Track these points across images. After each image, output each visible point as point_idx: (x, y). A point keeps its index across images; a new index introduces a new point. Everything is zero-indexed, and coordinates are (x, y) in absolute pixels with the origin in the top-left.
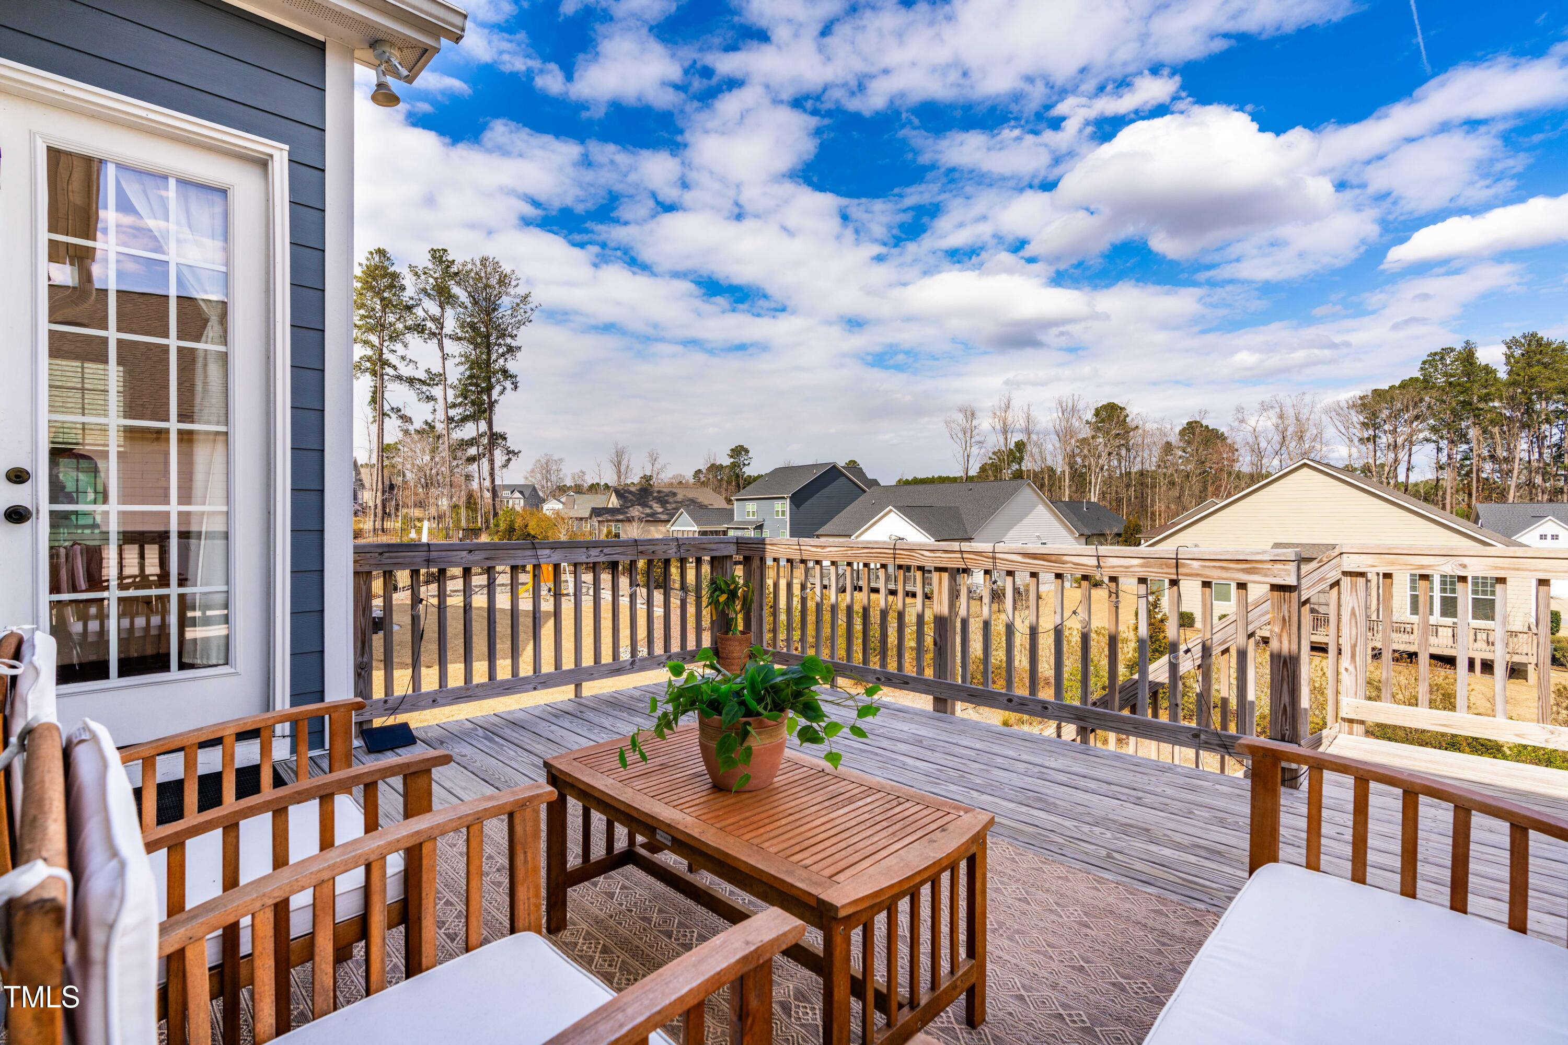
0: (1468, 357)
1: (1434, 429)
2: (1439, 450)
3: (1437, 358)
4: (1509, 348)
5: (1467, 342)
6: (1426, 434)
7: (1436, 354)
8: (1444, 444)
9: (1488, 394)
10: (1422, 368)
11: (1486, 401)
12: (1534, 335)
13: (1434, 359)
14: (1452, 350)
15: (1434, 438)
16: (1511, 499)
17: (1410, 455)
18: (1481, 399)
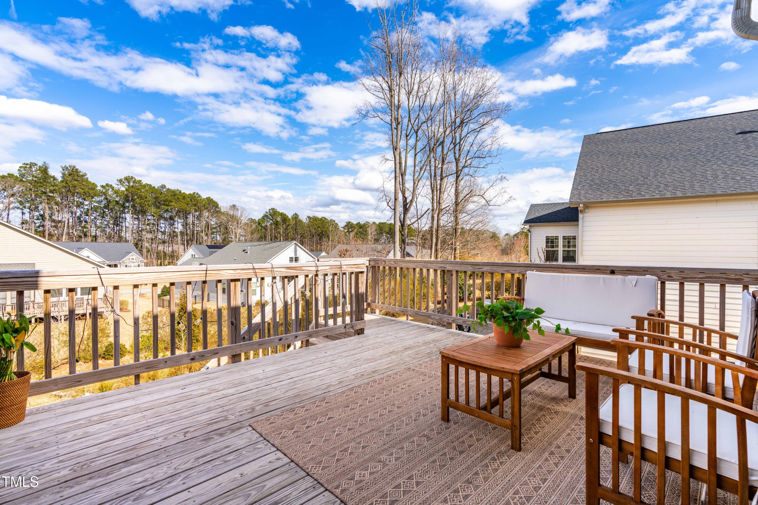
0: (44, 170)
1: (21, 203)
2: (23, 213)
3: (28, 166)
4: (63, 170)
5: (45, 163)
6: (17, 205)
7: (27, 164)
8: (26, 211)
9: (54, 190)
10: (19, 170)
11: (53, 193)
12: (74, 167)
13: (26, 167)
14: (36, 165)
15: (21, 207)
16: (64, 240)
17: (8, 215)
18: (51, 192)
